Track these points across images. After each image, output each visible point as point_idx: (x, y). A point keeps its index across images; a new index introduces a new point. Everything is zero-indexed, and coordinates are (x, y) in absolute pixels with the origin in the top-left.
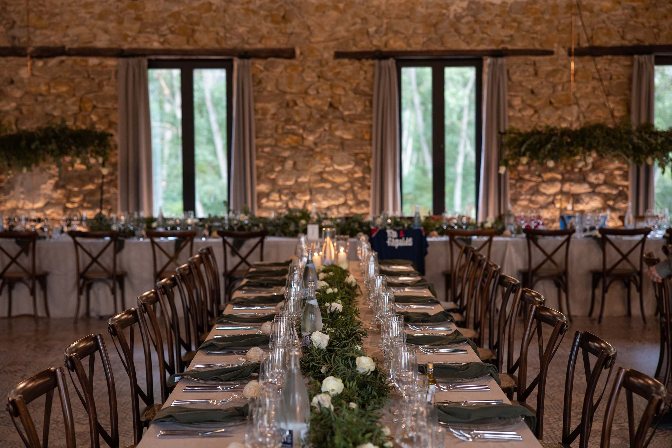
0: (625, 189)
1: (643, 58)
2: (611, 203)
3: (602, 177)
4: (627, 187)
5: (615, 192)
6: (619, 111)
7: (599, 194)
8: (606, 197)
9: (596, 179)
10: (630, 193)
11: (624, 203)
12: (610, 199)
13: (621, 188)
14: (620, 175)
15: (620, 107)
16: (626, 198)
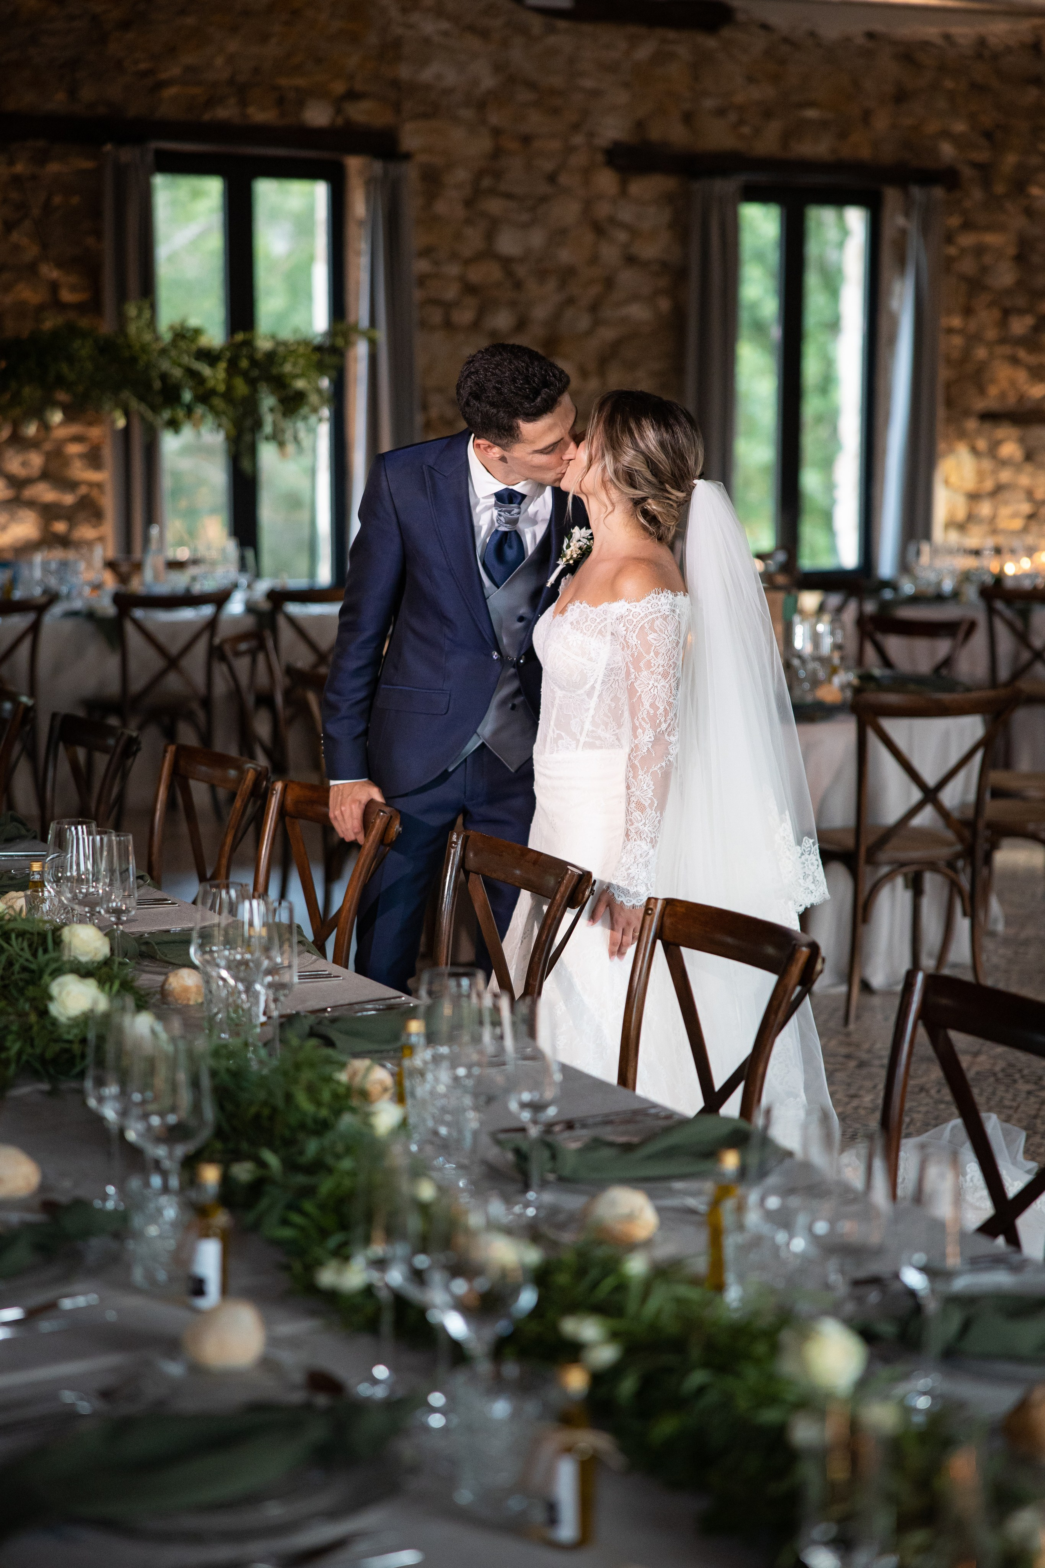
0: (95, 493)
1: (126, 155)
2: (60, 527)
3: (36, 460)
4: (99, 486)
5: (68, 499)
6: (73, 289)
7: (31, 504)
8: (48, 512)
9: (24, 464)
10: (109, 503)
11: (94, 527)
12: (58, 518)
13: (83, 490)
14: (82, 456)
15: (73, 279)
16: (96, 515)
